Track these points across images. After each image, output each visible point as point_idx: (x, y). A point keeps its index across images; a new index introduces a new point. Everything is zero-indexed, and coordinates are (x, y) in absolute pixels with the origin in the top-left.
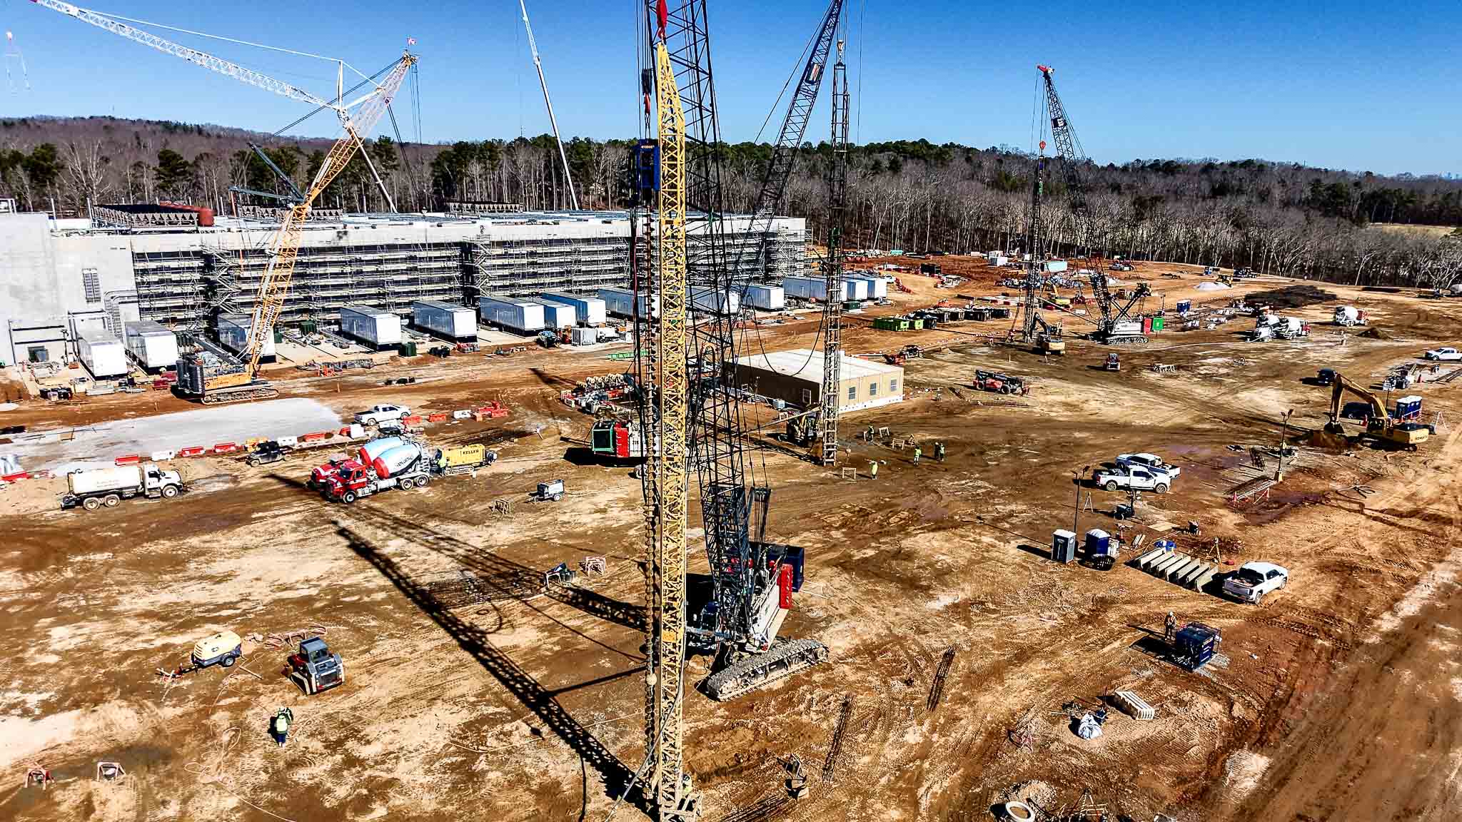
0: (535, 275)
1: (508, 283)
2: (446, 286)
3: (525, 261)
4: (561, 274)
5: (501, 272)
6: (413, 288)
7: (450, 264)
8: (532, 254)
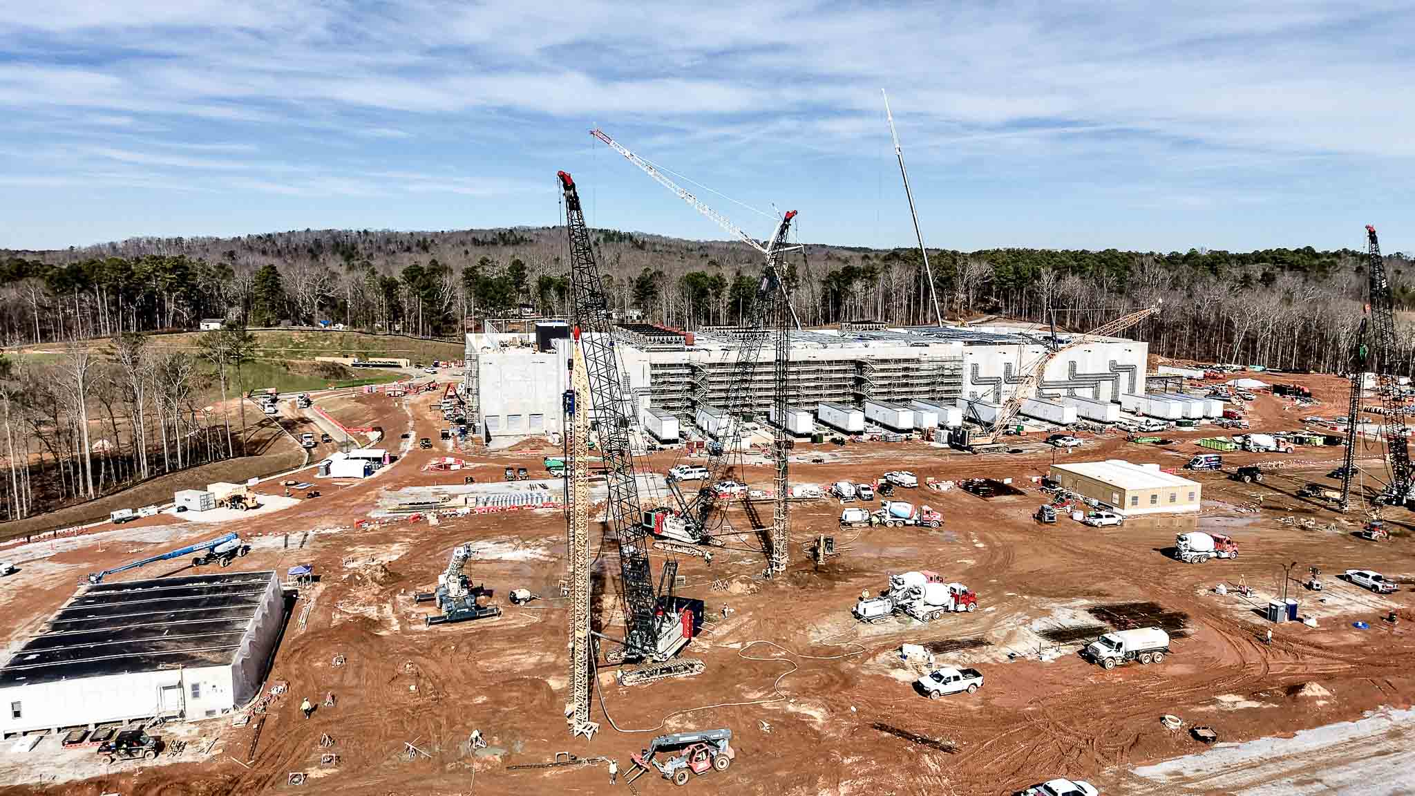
0: (906, 385)
1: (886, 390)
2: (842, 391)
3: (900, 374)
4: (928, 384)
5: (883, 382)
6: (817, 392)
7: (847, 375)
8: (906, 369)
